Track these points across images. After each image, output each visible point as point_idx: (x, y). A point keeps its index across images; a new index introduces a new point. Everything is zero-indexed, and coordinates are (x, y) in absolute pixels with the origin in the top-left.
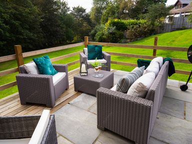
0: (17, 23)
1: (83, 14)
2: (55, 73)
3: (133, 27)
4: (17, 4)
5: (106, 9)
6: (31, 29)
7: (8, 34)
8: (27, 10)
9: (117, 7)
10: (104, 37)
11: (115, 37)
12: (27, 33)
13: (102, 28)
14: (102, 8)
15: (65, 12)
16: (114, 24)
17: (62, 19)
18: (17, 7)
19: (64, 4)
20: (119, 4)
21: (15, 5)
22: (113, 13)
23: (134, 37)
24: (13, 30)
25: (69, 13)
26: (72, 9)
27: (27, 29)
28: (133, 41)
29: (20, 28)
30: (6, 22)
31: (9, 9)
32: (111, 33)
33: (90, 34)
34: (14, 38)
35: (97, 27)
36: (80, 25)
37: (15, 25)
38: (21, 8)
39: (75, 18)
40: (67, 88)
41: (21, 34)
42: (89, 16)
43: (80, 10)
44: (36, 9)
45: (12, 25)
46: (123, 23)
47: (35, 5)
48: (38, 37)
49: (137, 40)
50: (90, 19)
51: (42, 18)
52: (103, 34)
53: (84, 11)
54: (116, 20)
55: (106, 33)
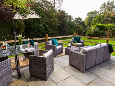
0: (48, 26)
1: (81, 21)
2: (58, 45)
3: (111, 29)
4: (49, 18)
5: (95, 18)
6: (53, 29)
7: (43, 31)
8: (52, 20)
9: (102, 17)
10: (91, 34)
11: (98, 34)
12: (51, 31)
13: (90, 29)
14: (92, 18)
15: (70, 20)
16: (98, 27)
17: (68, 24)
18: (49, 19)
19: (70, 17)
20: (104, 15)
21: (48, 18)
22: (100, 20)
23: (112, 35)
24: (46, 29)
25: (72, 21)
26: (74, 19)
27: (51, 29)
28: (111, 37)
29: (48, 28)
30: (43, 26)
31: (46, 20)
32: (95, 32)
33: (83, 32)
34: (45, 33)
35: (88, 28)
36: (78, 27)
37: (47, 27)
38: (50, 20)
39: (76, 24)
40: (62, 52)
41: (49, 31)
42: (84, 22)
43: (79, 19)
44: (56, 20)
45: (46, 27)
46: (104, 26)
47: (56, 18)
48: (56, 32)
49: (114, 37)
50: (84, 24)
51: (58, 24)
52: (91, 33)
53: (81, 19)
54: (100, 25)
55: (93, 32)
